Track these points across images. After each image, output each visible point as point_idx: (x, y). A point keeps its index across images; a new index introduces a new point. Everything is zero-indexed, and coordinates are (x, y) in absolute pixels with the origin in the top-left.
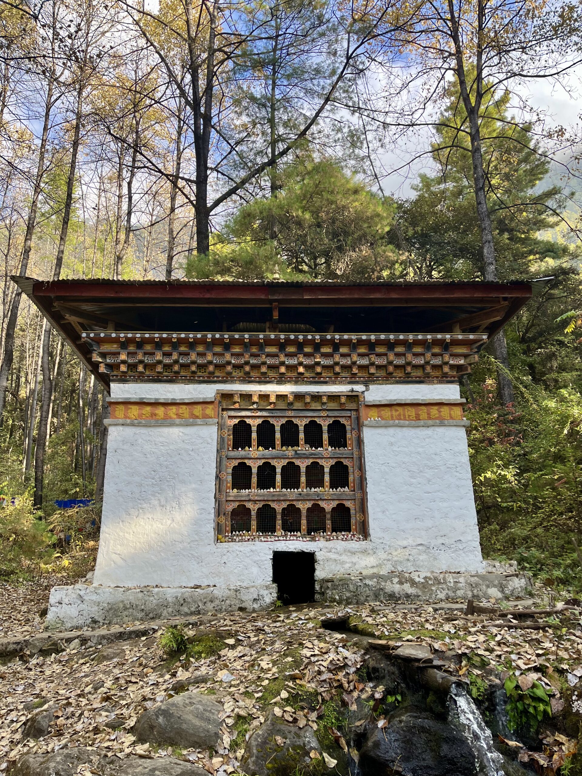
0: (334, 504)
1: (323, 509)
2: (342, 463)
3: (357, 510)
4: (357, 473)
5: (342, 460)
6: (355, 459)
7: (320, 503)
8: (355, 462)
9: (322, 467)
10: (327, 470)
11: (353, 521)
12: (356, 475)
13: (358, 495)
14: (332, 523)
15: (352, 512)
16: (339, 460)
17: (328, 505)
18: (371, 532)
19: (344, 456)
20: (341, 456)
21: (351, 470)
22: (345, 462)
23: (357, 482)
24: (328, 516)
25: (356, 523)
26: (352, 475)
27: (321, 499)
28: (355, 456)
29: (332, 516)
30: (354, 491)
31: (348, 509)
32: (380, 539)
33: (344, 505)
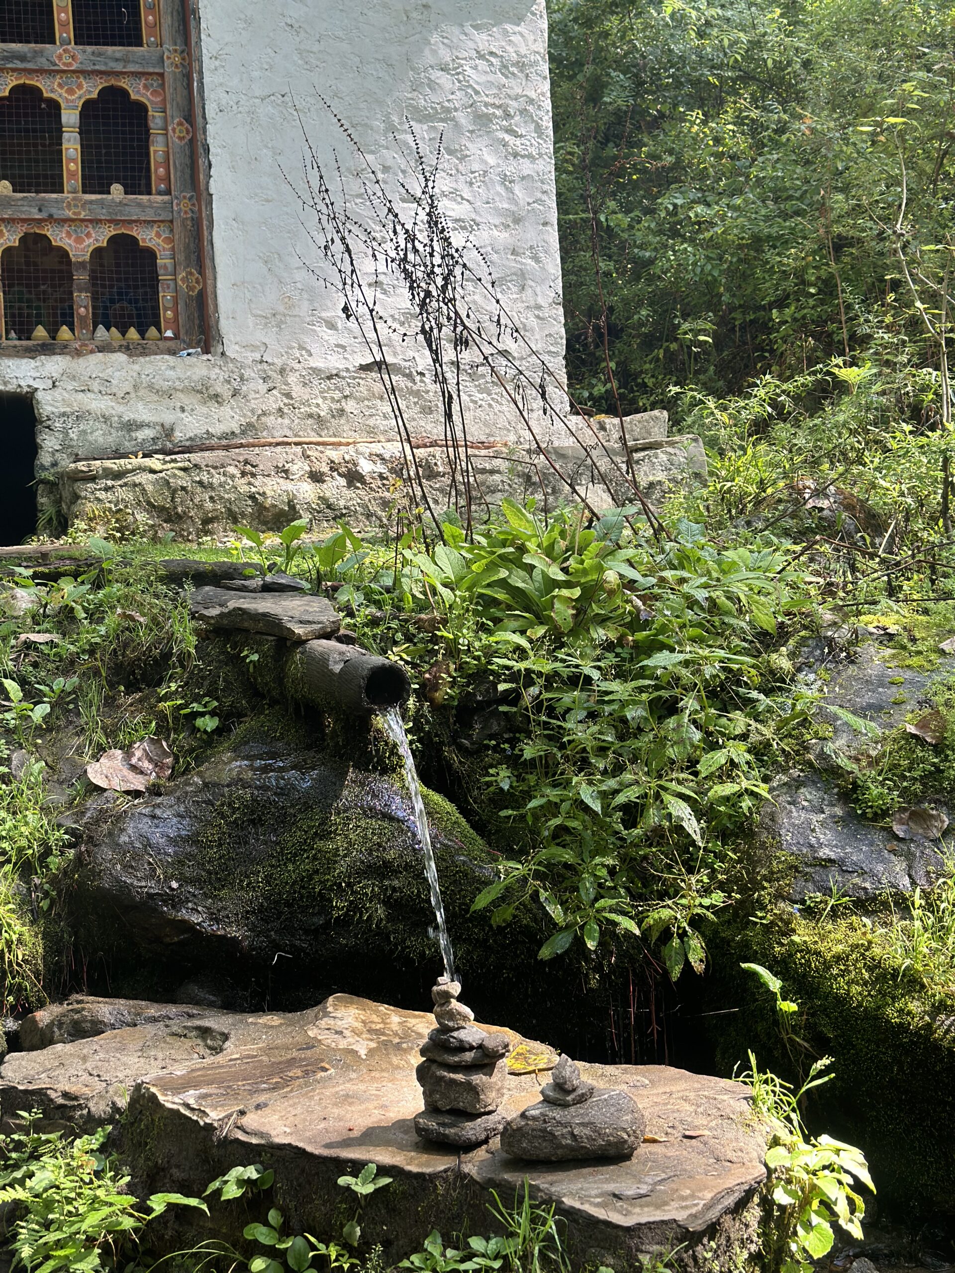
0: (100, 237)
1: (63, 254)
2: (124, 93)
3: (181, 257)
4: (177, 132)
5: (124, 83)
6: (169, 79)
7: (49, 231)
8: (169, 91)
9: (54, 107)
10: (70, 117)
11: (165, 296)
12: (174, 139)
13: (182, 206)
14: (94, 299)
15: (163, 261)
16: (113, 82)
17: (79, 240)
18: (225, 325)
19: (131, 68)
20: (119, 67)
21: (155, 118)
22: (138, 91)
23: (178, 160)
24: (81, 277)
25: (175, 300)
26: (160, 139)
27: (51, 219)
28: (168, 70)
29: (93, 278)
30: (168, 192)
31: (150, 255)
32: (254, 348)
33: (134, 240)
